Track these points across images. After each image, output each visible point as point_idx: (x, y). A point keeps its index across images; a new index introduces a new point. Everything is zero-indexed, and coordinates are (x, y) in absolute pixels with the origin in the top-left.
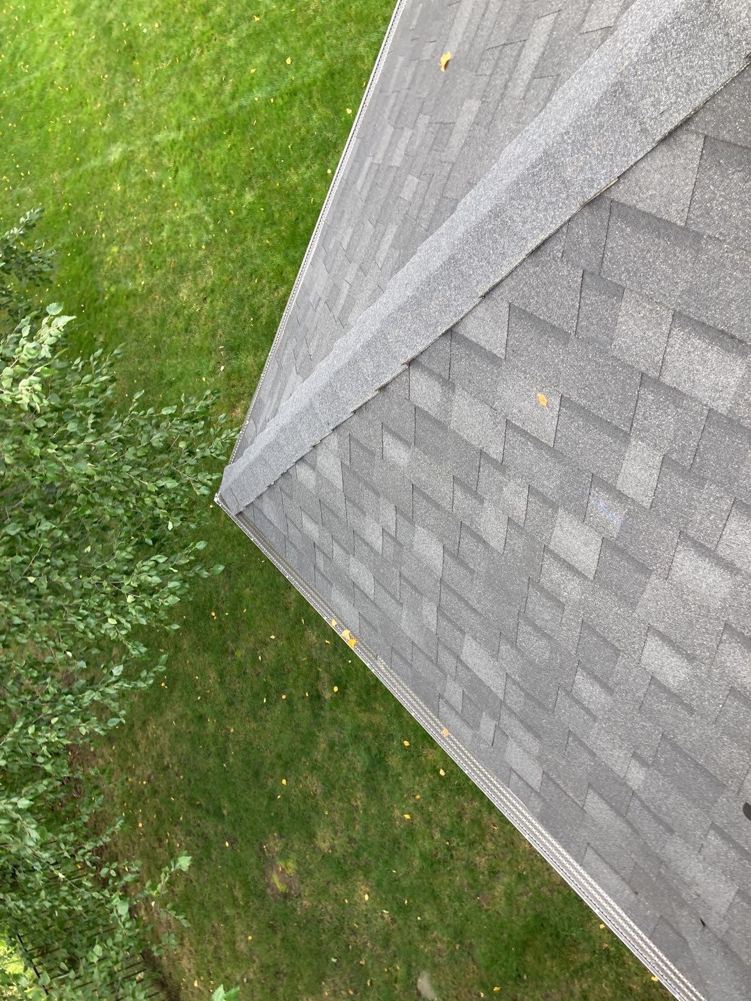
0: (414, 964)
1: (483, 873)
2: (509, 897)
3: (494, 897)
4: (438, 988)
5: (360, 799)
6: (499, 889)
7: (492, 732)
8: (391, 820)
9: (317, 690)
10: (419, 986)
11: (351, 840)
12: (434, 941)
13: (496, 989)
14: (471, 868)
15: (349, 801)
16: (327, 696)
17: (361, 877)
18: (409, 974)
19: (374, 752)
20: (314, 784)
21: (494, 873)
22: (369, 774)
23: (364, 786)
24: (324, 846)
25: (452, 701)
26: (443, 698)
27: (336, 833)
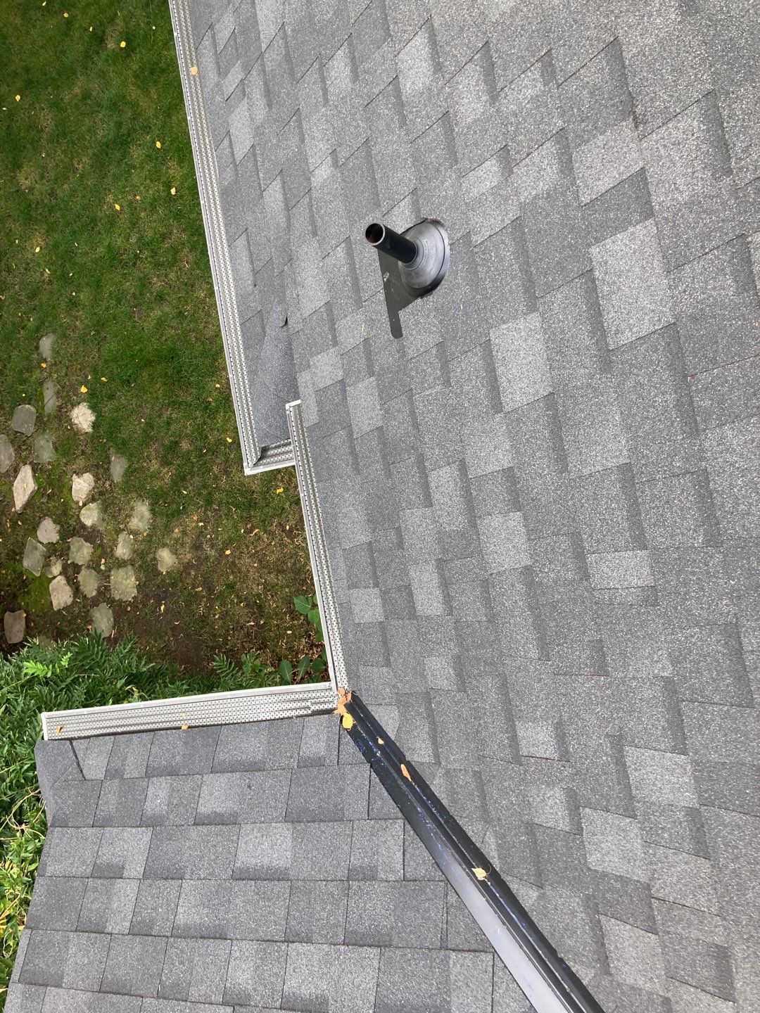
0: (47, 324)
1: (152, 293)
2: (161, 323)
3: (148, 316)
4: (56, 352)
5: (84, 163)
6: (157, 313)
7: (234, 87)
8: (101, 201)
9: (104, 32)
10: (41, 342)
11: (52, 194)
12: (76, 317)
13: (103, 379)
14: (144, 283)
15: (72, 159)
16: (111, 45)
17: (43, 231)
18: (38, 329)
19: (124, 130)
20: (47, 120)
21: (160, 298)
22: (106, 147)
23: (94, 155)
24: (25, 183)
25: (219, 36)
26: (213, 30)
27: (42, 177)
